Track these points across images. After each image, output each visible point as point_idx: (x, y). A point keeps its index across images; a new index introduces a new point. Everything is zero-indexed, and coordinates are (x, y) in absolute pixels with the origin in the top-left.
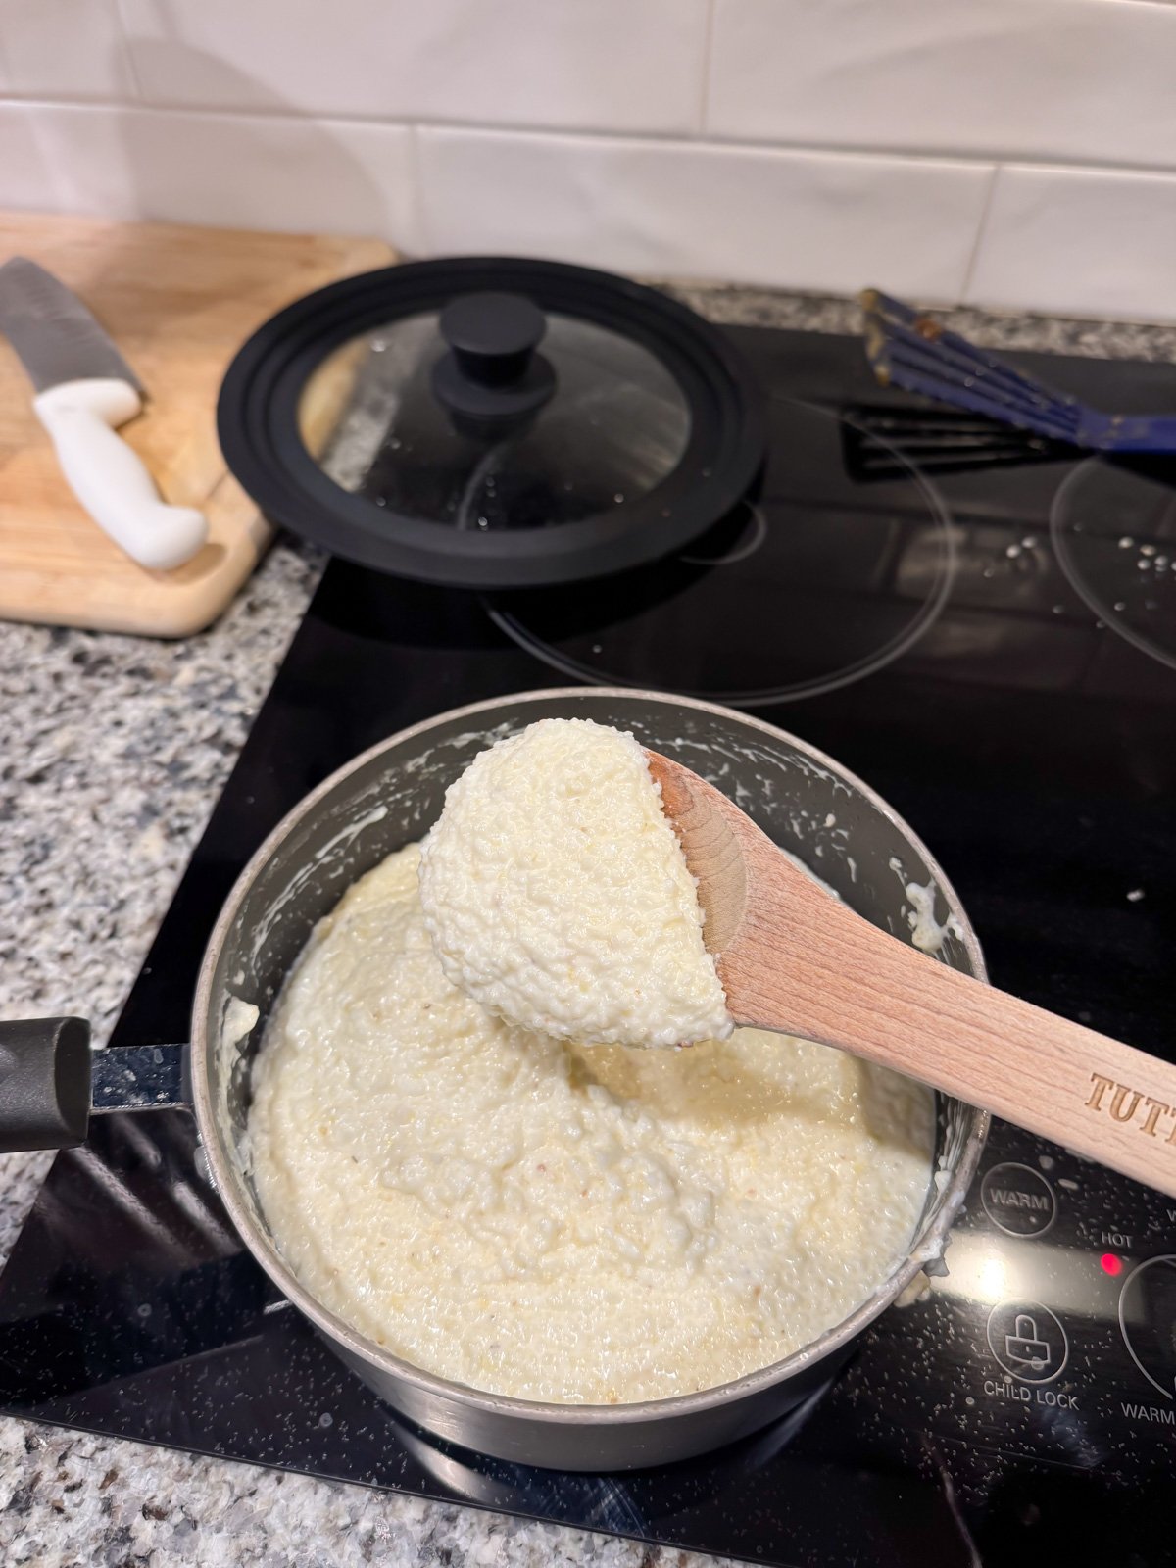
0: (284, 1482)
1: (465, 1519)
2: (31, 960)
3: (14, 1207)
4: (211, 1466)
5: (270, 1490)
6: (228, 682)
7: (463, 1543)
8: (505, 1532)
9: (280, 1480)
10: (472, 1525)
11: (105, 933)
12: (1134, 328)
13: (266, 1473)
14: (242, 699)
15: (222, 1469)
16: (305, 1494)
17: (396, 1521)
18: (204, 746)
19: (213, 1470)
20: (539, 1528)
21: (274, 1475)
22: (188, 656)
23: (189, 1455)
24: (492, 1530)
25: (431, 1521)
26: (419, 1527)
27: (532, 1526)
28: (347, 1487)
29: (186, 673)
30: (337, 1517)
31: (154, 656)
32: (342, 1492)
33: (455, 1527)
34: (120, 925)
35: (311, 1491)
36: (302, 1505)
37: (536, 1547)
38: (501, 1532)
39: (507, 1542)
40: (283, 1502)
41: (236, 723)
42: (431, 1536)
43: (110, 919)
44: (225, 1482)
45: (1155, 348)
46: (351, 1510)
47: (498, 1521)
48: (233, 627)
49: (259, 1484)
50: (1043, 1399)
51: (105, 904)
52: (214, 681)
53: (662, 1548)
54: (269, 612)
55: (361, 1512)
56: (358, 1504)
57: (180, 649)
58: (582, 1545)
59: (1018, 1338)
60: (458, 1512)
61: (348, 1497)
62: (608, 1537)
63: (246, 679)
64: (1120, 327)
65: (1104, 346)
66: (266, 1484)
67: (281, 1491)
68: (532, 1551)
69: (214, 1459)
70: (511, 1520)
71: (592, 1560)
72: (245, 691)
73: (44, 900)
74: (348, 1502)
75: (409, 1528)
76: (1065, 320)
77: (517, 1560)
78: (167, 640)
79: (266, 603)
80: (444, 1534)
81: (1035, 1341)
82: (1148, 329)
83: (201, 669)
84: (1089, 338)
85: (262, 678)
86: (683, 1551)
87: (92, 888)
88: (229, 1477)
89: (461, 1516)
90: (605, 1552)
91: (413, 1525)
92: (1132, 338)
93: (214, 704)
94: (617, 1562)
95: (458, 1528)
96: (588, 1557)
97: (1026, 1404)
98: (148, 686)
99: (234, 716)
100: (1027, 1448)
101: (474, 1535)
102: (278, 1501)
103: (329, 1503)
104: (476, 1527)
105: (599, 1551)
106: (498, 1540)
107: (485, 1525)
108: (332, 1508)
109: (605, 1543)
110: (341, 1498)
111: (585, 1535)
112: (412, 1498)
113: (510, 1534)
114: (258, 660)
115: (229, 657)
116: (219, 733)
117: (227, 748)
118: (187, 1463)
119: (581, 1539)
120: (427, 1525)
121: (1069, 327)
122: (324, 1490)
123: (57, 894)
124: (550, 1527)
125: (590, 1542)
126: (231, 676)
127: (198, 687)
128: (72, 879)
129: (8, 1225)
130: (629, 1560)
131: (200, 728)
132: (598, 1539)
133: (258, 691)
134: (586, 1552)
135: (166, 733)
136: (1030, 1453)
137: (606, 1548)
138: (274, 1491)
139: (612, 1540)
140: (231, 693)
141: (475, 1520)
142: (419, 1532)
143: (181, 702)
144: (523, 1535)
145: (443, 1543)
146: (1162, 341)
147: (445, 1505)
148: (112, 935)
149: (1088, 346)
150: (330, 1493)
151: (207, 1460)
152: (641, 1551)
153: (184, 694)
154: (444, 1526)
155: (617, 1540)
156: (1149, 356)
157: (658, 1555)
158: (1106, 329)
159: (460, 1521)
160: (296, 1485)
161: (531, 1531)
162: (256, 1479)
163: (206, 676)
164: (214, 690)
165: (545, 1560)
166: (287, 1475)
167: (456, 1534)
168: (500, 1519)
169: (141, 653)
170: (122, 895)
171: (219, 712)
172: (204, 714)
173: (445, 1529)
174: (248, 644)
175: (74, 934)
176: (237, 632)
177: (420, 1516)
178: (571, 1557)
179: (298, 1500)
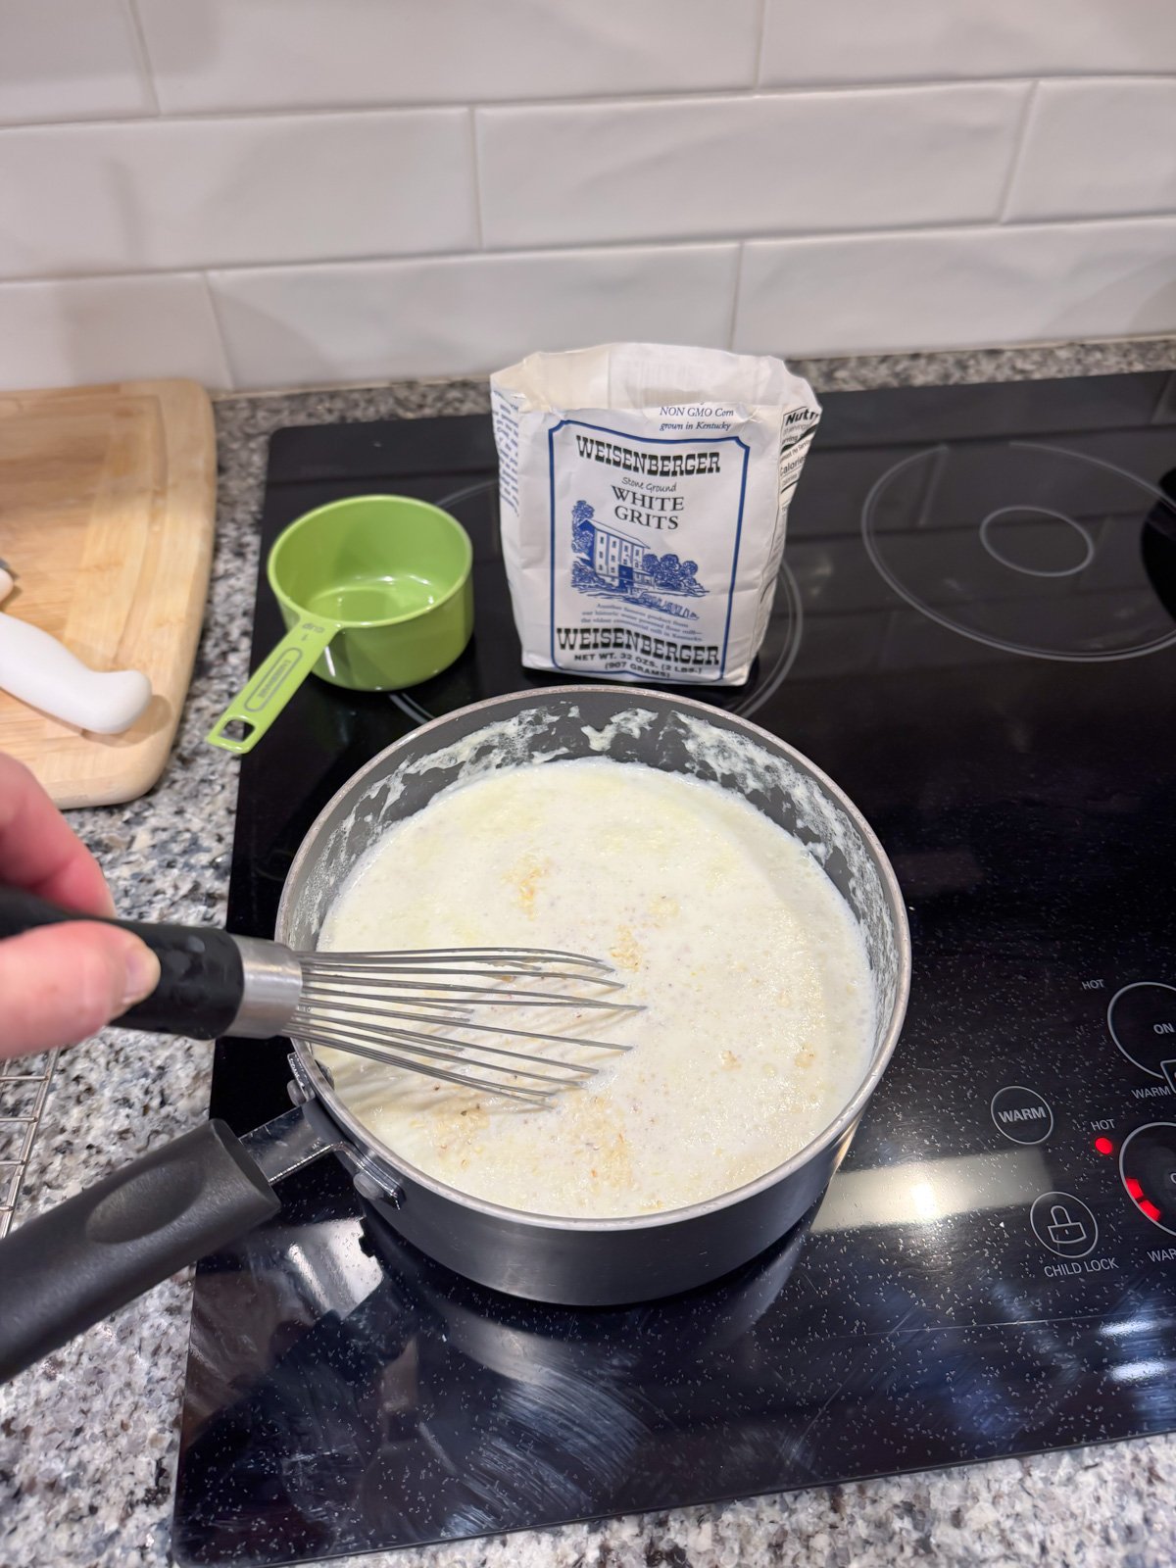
0: (508, 1544)
1: (675, 1520)
2: (90, 1147)
3: (163, 1383)
4: (437, 1552)
5: (498, 1555)
6: (187, 836)
7: (680, 1541)
8: (711, 1519)
9: (504, 1544)
10: (682, 1522)
11: (155, 1103)
12: (875, 359)
13: (490, 1542)
14: (208, 850)
15: (449, 1552)
16: (531, 1547)
17: (617, 1543)
18: (185, 903)
19: (440, 1556)
20: (738, 1505)
21: (497, 1541)
22: (138, 819)
23: (414, 1550)
24: (700, 1521)
25: (646, 1531)
26: (639, 1540)
27: (732, 1506)
28: (564, 1528)
29: (143, 838)
30: (565, 1557)
31: (105, 827)
32: (562, 1534)
33: (669, 1529)
34: (167, 1092)
35: (534, 1543)
36: (531, 1558)
37: (741, 1522)
38: (708, 1520)
39: (717, 1526)
40: (514, 1561)
41: (209, 873)
42: (652, 1544)
43: (156, 1089)
44: (456, 1562)
45: (896, 375)
46: (576, 1546)
47: (702, 1512)
48: (174, 782)
49: (487, 1553)
50: (1090, 1268)
51: (146, 1075)
52: (173, 839)
53: (842, 1486)
54: (202, 761)
55: (584, 1545)
56: (579, 1539)
57: (127, 815)
58: (777, 1507)
59: (1057, 1225)
60: (667, 1517)
61: (569, 1536)
62: (796, 1492)
63: (203, 829)
64: (863, 361)
65: (856, 379)
66: (493, 1551)
67: (509, 1553)
68: (739, 1526)
69: (439, 1546)
70: (713, 1507)
71: (790, 1516)
72: (207, 841)
73: (82, 1087)
74: (570, 1541)
75: (630, 1544)
76: (818, 361)
77: (729, 1539)
78: (112, 808)
79: (196, 753)
80: (661, 1538)
81: (1071, 1224)
82: (885, 359)
83: (155, 830)
84: (841, 374)
85: (219, 826)
86: (859, 1483)
87: (127, 1063)
88: (458, 1557)
89: (671, 1518)
90: (798, 1506)
91: (633, 1540)
92: (876, 368)
93: (181, 860)
94: (810, 1511)
95: (672, 1529)
96: (786, 1514)
97: (1080, 1275)
98: (109, 857)
99: (204, 867)
100: (1091, 1310)
101: (686, 1531)
102: (509, 1563)
103: (555, 1548)
104: (686, 1523)
105: (793, 1507)
106: (707, 1527)
107: (693, 1520)
108: (559, 1551)
109: (796, 1498)
110: (563, 1539)
111: (777, 1497)
112: (624, 1518)
113: (717, 1518)
114: (208, 809)
115: (180, 812)
116: (196, 886)
117: (211, 899)
118: (415, 1557)
119: (775, 1502)
120: (645, 1537)
121: (824, 367)
122: (546, 1538)
123: (93, 1078)
124: (747, 1502)
125: (783, 1502)
126: (188, 830)
127: (159, 848)
128: (102, 1061)
129: (163, 1402)
130: (820, 1505)
131: (176, 888)
132: (788, 1497)
133: (220, 839)
134: (783, 1512)
135: (144, 899)
136: (1095, 1313)
137: (798, 1502)
138: (502, 1555)
139: (800, 1494)
140: (194, 846)
141: (683, 1518)
142: (640, 1544)
143: (148, 867)
144: (728, 1517)
145: (663, 1546)
146: (899, 368)
147: (653, 1514)
148: (163, 1103)
149: (844, 381)
150: (552, 1539)
151: (432, 1549)
152: (826, 1494)
153: (147, 858)
154: (660, 1532)
155: (804, 1493)
156: (895, 383)
157: (840, 1493)
158: (853, 364)
159: (672, 1523)
160: (520, 1542)
161: (732, 1510)
162: (482, 1550)
163: (164, 836)
164: (176, 848)
165: (752, 1530)
166: (508, 1536)
167: (672, 1535)
168: (703, 1508)
169: (89, 828)
170: (158, 1063)
171: (189, 867)
172: (175, 872)
173: (661, 1534)
174: (195, 796)
175: (124, 1111)
176: (177, 786)
177: (636, 1530)
178: (771, 1519)
179: (526, 1554)
